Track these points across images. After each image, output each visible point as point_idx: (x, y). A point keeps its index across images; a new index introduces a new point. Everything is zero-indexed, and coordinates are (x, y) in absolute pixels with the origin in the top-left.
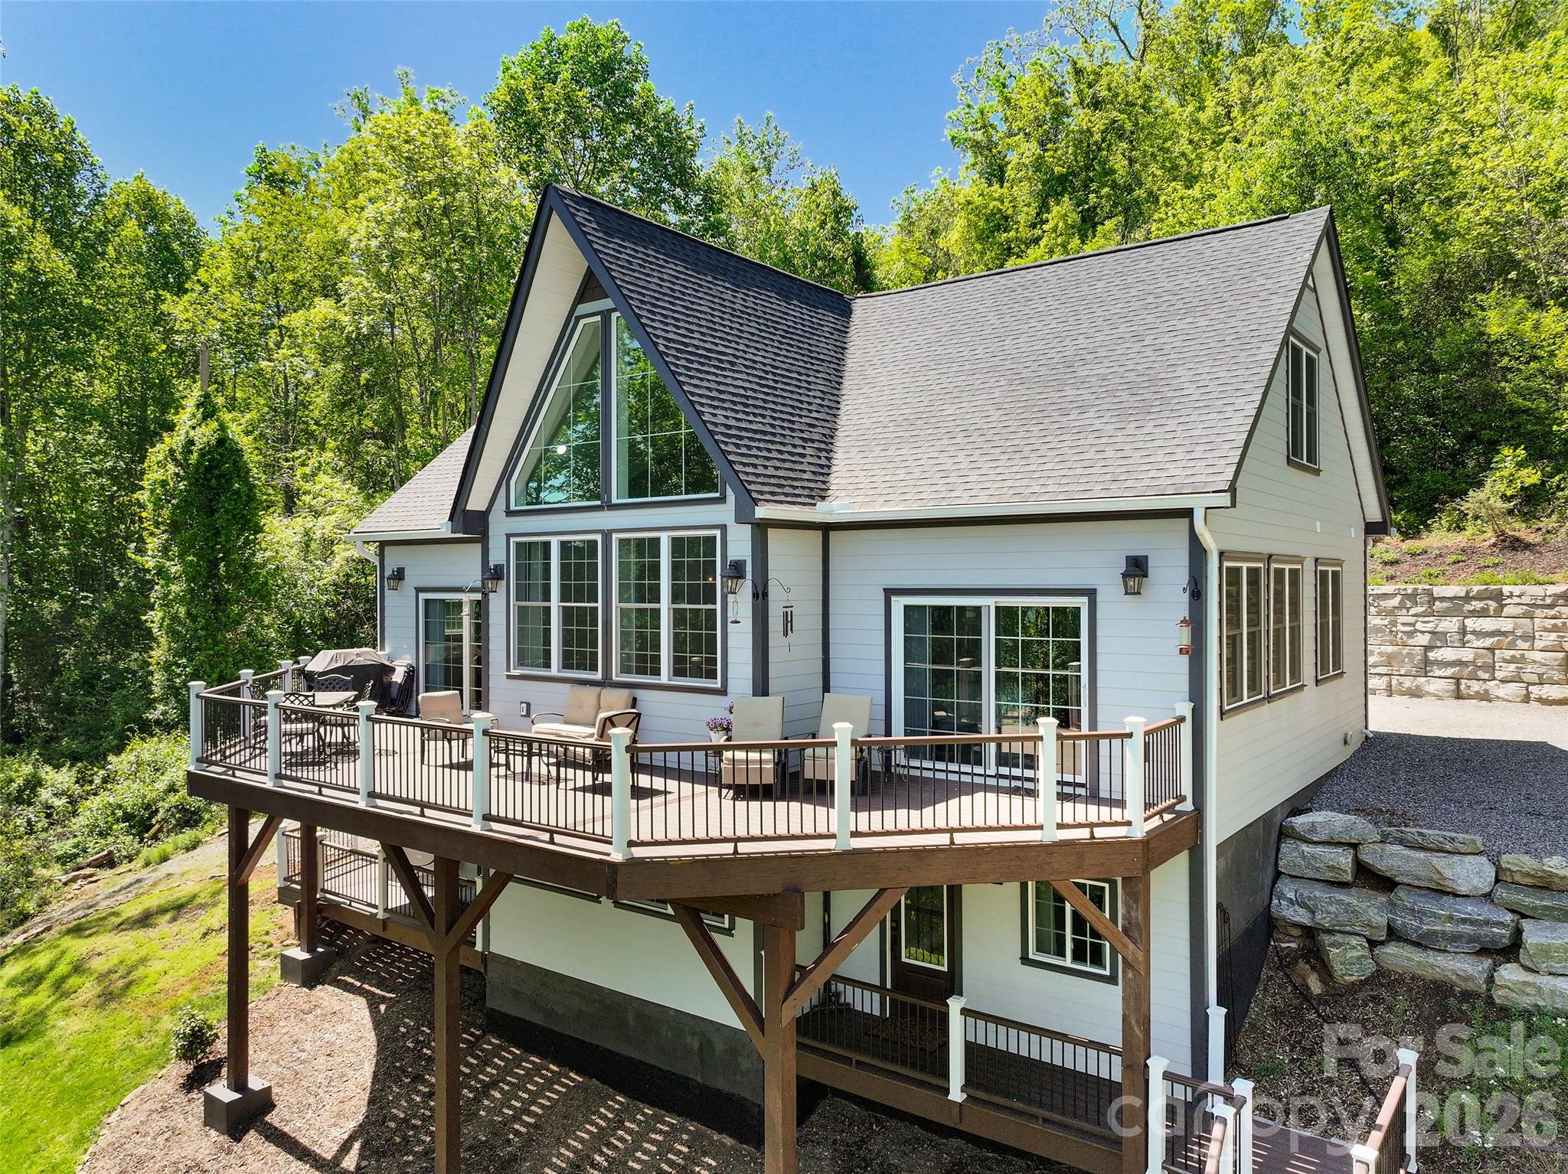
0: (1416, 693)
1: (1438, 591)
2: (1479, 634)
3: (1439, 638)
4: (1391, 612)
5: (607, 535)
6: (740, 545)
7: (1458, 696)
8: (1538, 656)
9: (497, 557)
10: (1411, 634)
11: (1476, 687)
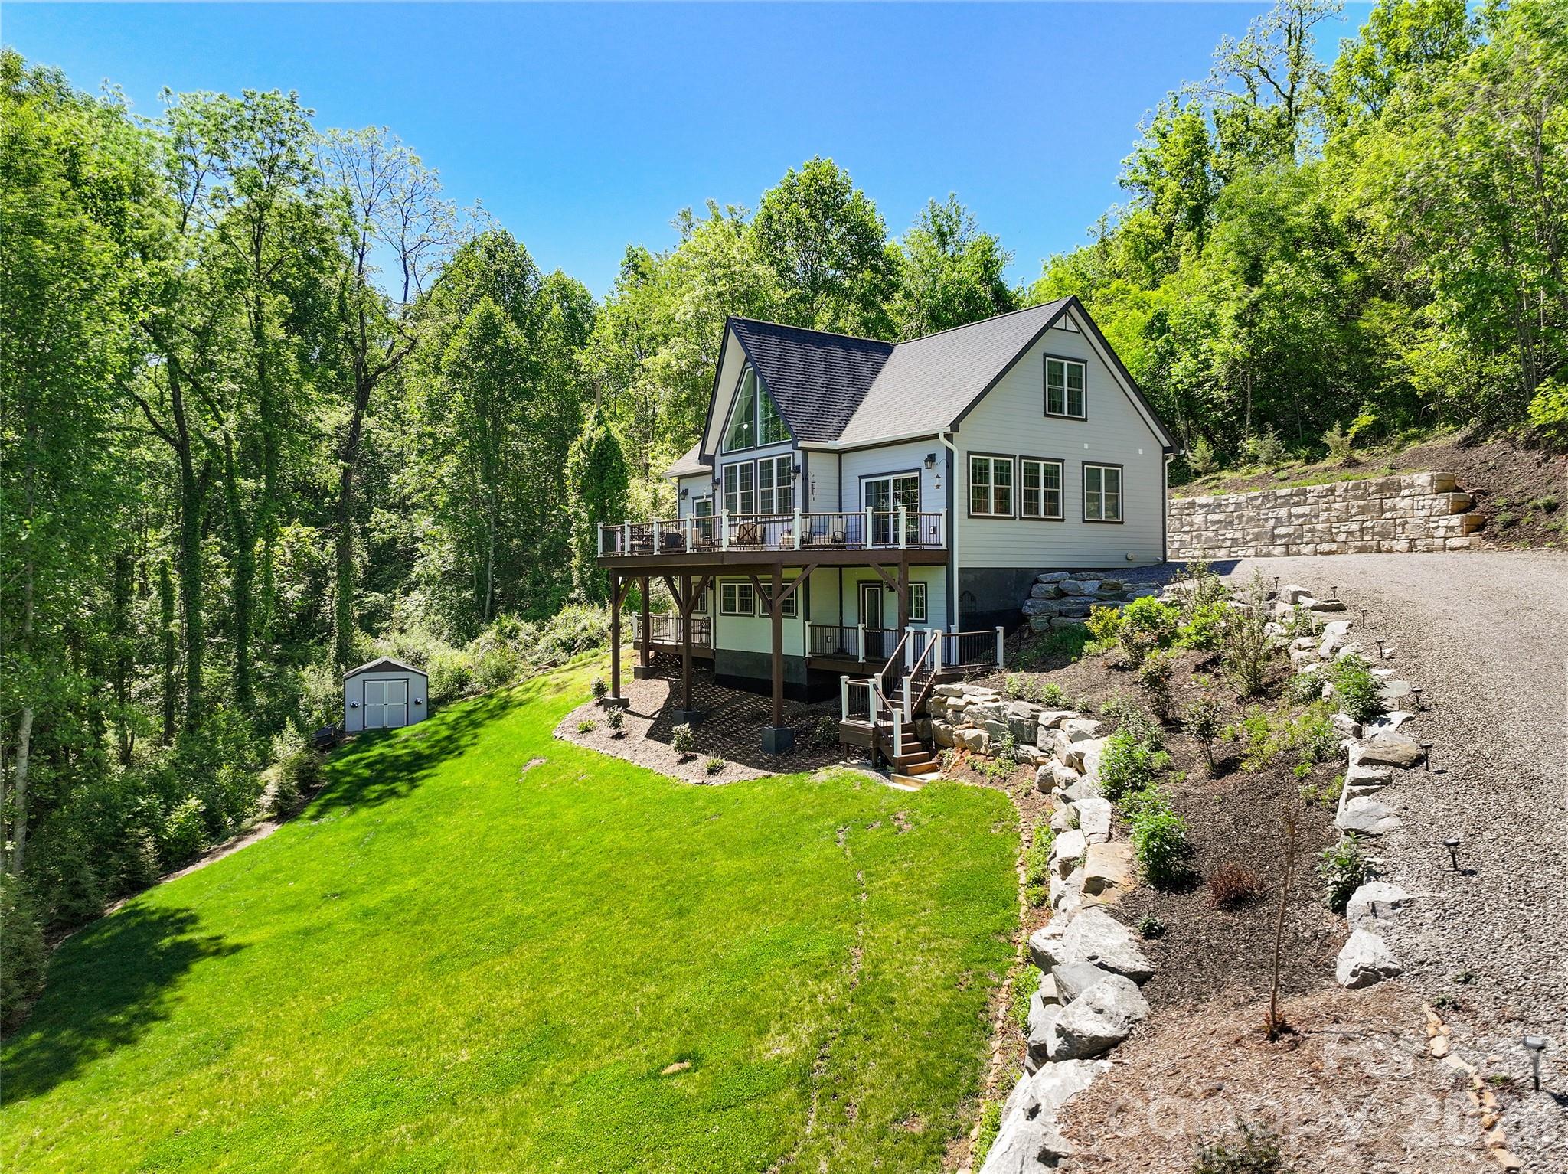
0: (1268, 555)
2: (1297, 517)
3: (1279, 521)
4: (1258, 508)
5: (756, 460)
6: (799, 460)
7: (1288, 554)
8: (1319, 527)
9: (718, 473)
10: (1266, 520)
11: (1295, 548)
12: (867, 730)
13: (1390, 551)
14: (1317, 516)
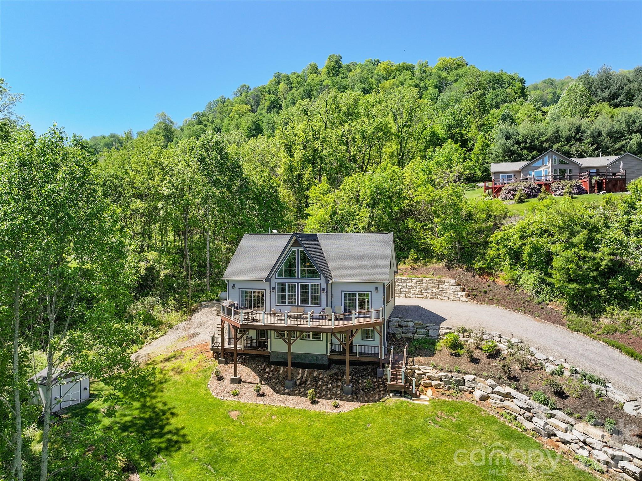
1: (403, 278)
2: (409, 286)
3: (403, 287)
5: (298, 283)
6: (324, 286)
7: (406, 297)
8: (417, 290)
9: (273, 285)
11: (408, 295)
12: (402, 385)
13: (441, 299)
14: (416, 287)
